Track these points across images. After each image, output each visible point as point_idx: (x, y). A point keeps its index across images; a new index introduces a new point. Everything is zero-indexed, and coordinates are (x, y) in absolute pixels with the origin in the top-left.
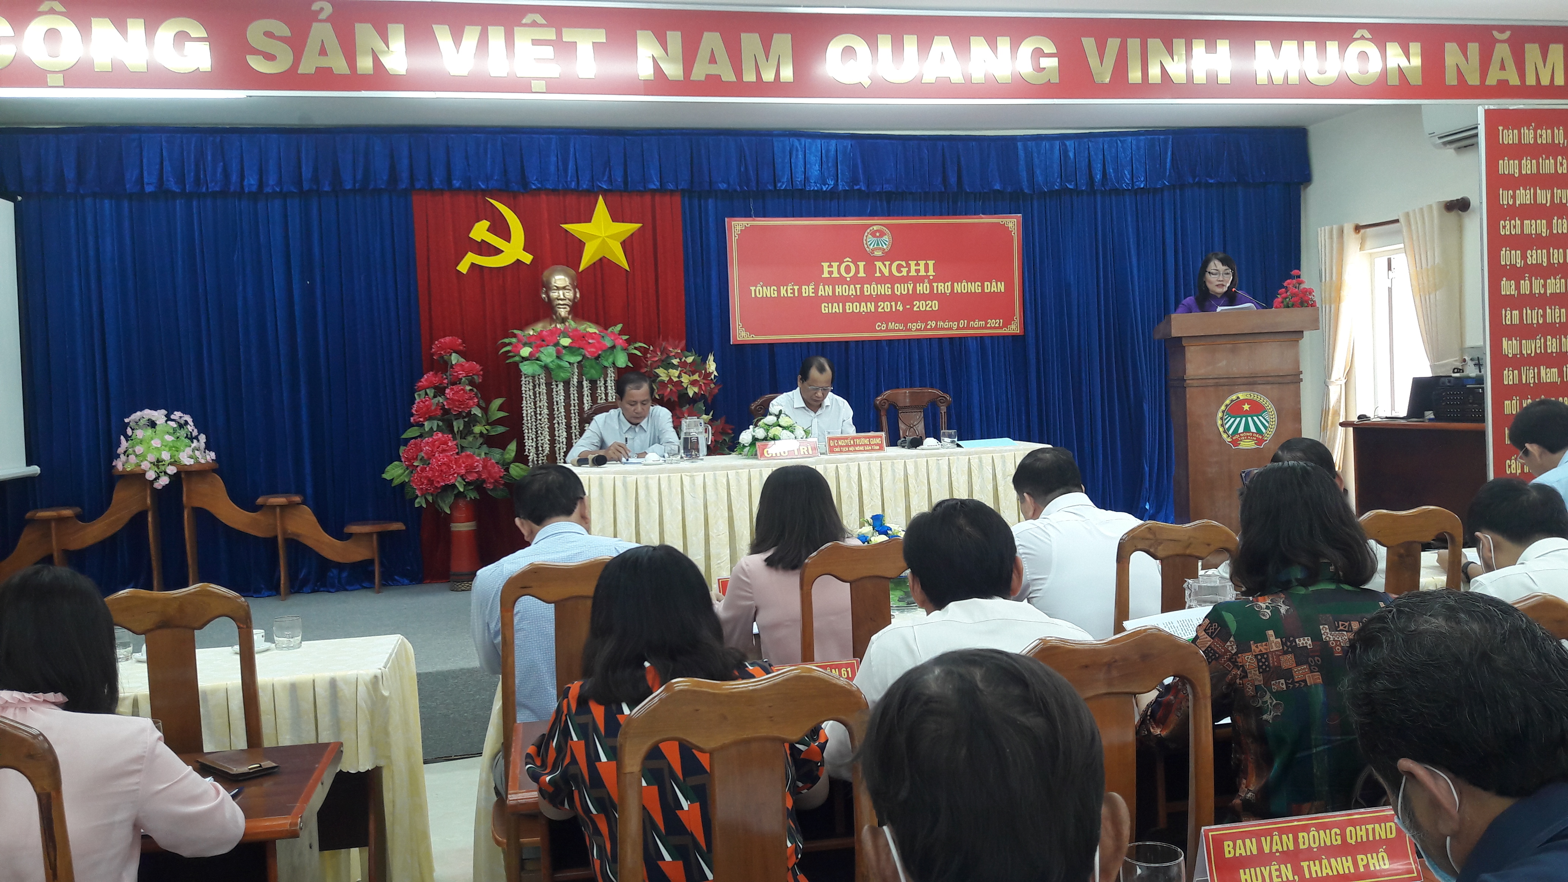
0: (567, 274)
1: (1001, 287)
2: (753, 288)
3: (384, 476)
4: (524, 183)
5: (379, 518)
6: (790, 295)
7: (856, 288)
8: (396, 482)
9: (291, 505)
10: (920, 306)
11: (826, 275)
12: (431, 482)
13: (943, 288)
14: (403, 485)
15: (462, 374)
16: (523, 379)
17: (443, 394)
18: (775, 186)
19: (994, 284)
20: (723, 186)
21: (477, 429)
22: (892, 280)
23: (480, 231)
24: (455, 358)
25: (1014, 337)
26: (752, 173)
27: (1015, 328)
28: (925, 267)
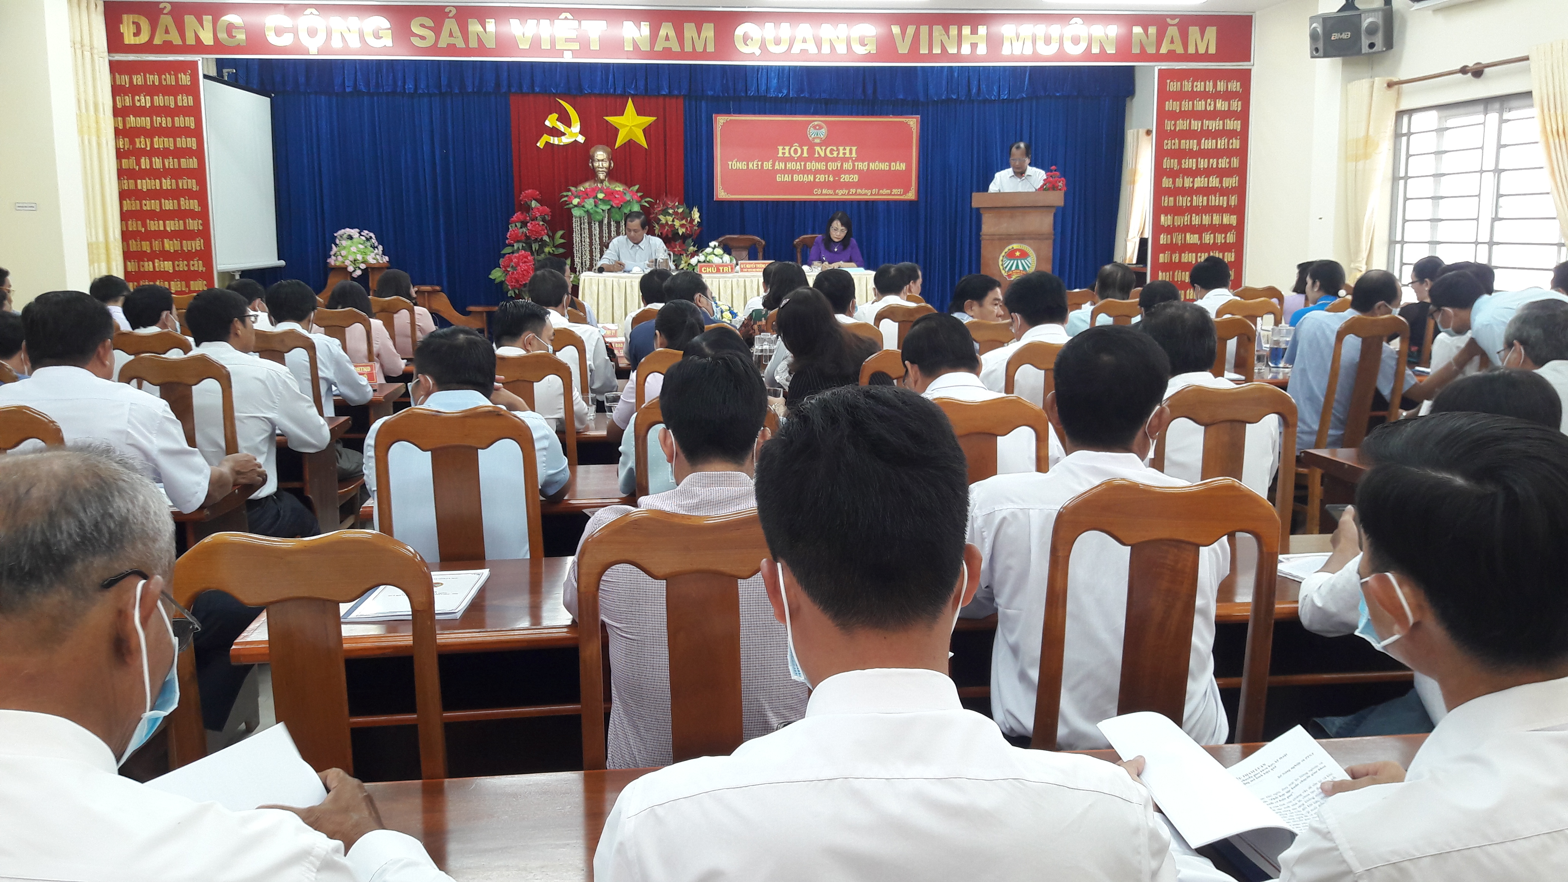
0: (604, 151)
1: (903, 166)
2: (730, 163)
3: (490, 277)
4: (580, 89)
5: (488, 304)
6: (755, 168)
7: (801, 165)
8: (497, 281)
9: (435, 292)
10: (845, 178)
11: (780, 155)
12: (517, 281)
13: (862, 166)
14: (502, 283)
15: (538, 214)
16: (574, 219)
17: (526, 226)
18: (747, 93)
19: (898, 164)
20: (710, 93)
21: (547, 250)
22: (826, 159)
23: (551, 121)
24: (534, 204)
25: (911, 202)
26: (730, 84)
27: (911, 195)
28: (849, 151)
